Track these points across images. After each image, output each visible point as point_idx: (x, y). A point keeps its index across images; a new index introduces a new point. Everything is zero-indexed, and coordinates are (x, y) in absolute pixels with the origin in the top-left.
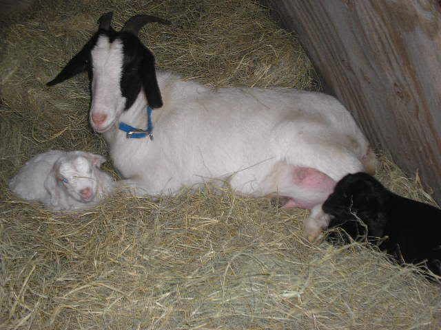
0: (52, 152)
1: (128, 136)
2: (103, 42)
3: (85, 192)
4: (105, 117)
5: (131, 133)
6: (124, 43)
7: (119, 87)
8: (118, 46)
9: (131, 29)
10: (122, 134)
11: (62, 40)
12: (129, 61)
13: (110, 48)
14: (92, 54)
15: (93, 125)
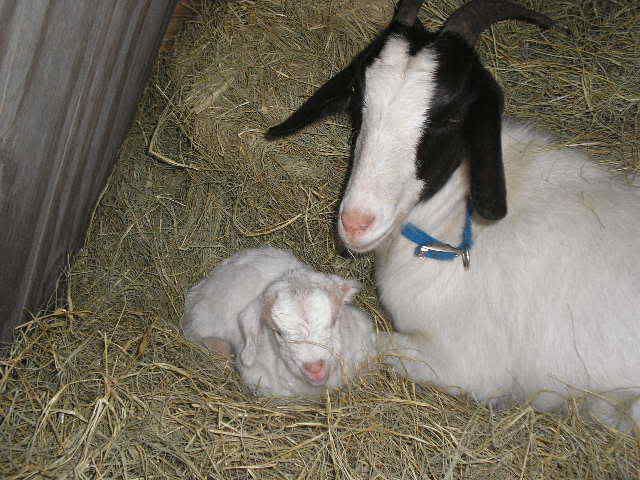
0: (271, 251)
1: (418, 252)
2: (395, 51)
3: (315, 368)
4: (369, 221)
5: (424, 249)
6: (440, 59)
7: (413, 157)
8: (427, 64)
9: (463, 28)
10: (406, 247)
11: (320, 37)
12: (447, 99)
13: (408, 66)
14: (367, 75)
15: (343, 233)
